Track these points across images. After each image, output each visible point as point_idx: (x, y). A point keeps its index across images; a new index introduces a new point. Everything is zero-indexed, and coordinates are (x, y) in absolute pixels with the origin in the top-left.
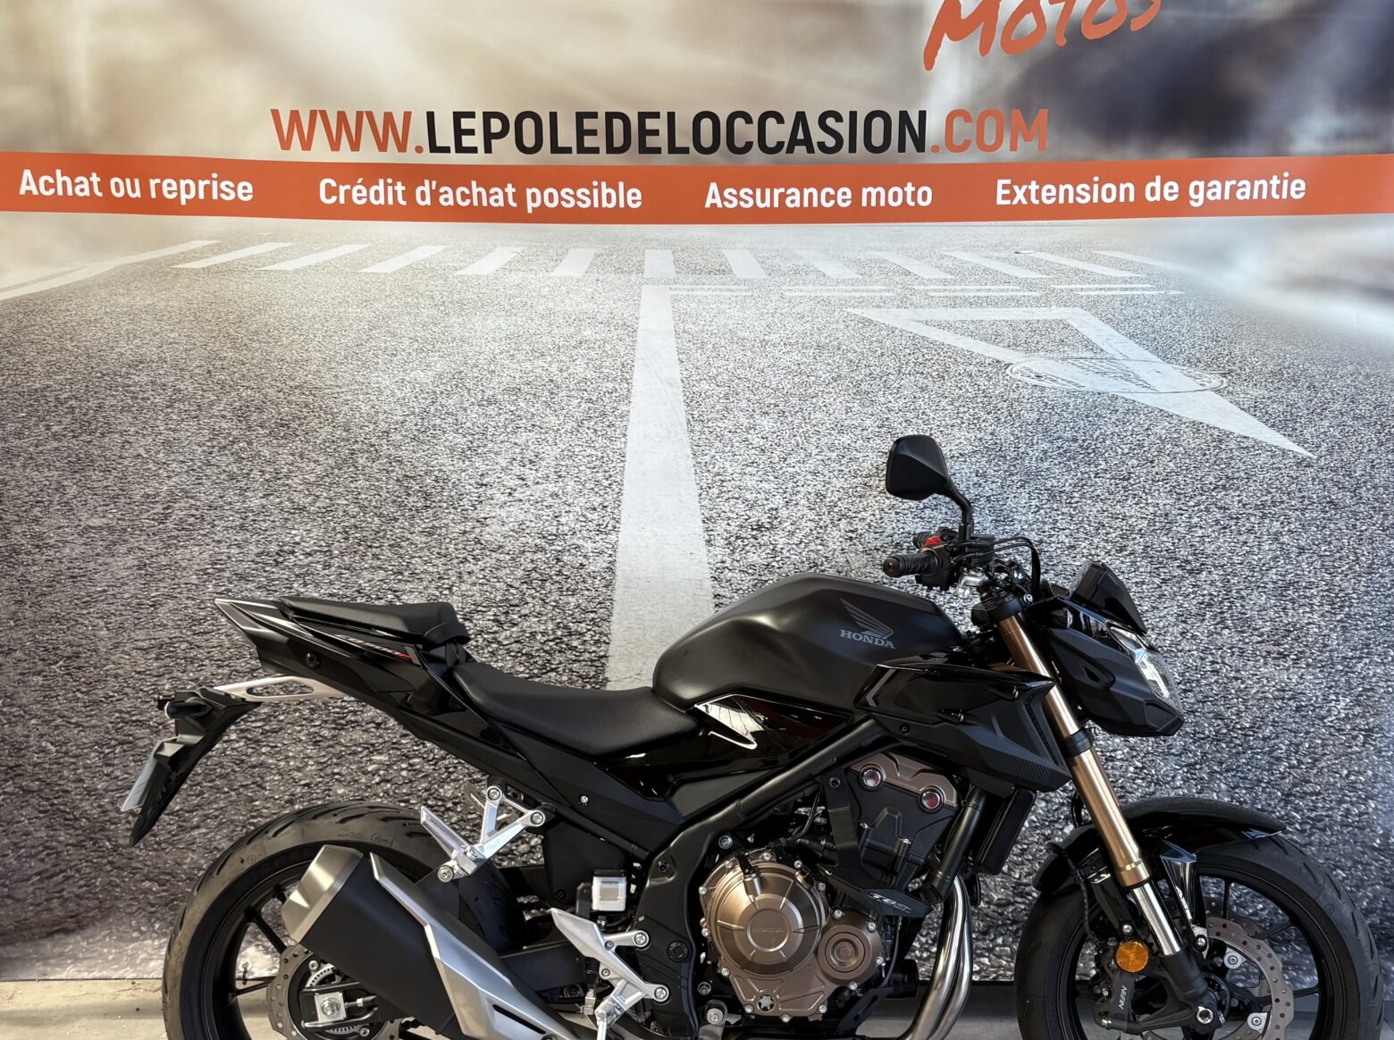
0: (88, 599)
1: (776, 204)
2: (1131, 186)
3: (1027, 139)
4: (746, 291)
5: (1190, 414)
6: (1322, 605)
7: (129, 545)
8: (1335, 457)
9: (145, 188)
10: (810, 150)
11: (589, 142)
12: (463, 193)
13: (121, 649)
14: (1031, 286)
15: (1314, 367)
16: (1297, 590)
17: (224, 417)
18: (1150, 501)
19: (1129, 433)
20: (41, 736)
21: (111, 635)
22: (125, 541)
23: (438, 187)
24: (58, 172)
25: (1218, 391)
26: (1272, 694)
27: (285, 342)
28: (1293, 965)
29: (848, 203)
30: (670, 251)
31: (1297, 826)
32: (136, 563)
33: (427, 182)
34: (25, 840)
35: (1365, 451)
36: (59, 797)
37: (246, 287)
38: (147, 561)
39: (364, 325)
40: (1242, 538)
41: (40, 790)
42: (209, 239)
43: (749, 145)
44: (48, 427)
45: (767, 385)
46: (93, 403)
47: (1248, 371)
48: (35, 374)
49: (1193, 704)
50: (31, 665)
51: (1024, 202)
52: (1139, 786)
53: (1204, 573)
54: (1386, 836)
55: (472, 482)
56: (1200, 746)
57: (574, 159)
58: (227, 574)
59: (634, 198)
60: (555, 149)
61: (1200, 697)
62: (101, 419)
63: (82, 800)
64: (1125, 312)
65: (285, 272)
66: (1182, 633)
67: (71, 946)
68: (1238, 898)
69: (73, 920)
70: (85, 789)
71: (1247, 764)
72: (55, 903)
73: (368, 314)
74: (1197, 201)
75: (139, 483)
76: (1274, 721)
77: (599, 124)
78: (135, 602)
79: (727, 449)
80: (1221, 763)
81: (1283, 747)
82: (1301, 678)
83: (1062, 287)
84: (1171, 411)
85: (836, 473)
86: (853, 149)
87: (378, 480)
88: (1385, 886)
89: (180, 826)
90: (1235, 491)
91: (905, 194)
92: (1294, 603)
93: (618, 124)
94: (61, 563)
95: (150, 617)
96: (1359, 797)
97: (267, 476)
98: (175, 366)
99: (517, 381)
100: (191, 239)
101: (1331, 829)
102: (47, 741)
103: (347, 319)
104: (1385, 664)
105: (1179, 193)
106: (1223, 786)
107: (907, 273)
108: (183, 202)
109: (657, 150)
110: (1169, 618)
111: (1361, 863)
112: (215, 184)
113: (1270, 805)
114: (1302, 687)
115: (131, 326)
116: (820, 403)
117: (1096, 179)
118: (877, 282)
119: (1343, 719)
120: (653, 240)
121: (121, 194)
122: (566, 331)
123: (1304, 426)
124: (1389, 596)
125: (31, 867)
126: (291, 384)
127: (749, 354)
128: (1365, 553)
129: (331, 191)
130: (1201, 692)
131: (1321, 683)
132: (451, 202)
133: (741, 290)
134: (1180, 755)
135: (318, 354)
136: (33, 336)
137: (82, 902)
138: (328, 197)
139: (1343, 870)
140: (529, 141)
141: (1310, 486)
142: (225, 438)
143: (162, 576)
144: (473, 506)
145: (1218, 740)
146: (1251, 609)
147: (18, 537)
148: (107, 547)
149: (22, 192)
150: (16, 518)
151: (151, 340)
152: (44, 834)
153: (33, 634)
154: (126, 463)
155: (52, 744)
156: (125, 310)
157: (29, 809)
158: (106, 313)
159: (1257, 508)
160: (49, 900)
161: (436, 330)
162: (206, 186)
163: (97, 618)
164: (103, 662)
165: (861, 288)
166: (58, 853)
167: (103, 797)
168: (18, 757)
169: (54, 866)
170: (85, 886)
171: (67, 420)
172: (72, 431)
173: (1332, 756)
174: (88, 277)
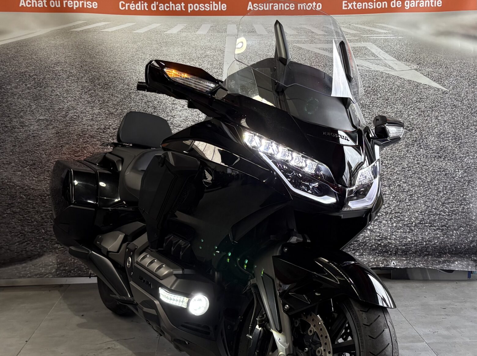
0: (39, 144)
1: (270, 9)
2: (386, 3)
4: (261, 38)
5: (407, 78)
6: (452, 140)
8: (455, 90)
9: (62, 4)
12: (167, 6)
13: (50, 162)
14: (355, 35)
15: (447, 61)
16: (444, 135)
17: (86, 82)
18: (395, 107)
19: (387, 85)
20: (21, 193)
21: (47, 157)
22: (52, 124)
23: (159, 4)
25: (416, 70)
26: (437, 170)
27: (108, 56)
28: (447, 261)
29: (294, 9)
30: (236, 25)
31: (447, 213)
32: (55, 132)
33: (155, 2)
34: (14, 230)
35: (465, 88)
36: (27, 214)
37: (95, 37)
38: (59, 131)
39: (134, 50)
40: (426, 118)
41: (20, 212)
42: (83, 21)
44: (26, 85)
46: (42, 77)
47: (426, 63)
48: (22, 67)
49: (411, 174)
50: (17, 168)
51: (352, 8)
52: (394, 203)
53: (414, 130)
55: (170, 103)
56: (414, 189)
58: (87, 136)
59: (224, 7)
61: (413, 172)
62: (44, 82)
63: (35, 215)
64: (385, 44)
65: (108, 32)
66: (407, 151)
67: (28, 268)
68: (429, 239)
70: (36, 211)
71: (430, 194)
72: (24, 252)
73: (135, 46)
74: (407, 7)
75: (57, 104)
76: (438, 179)
78: (55, 145)
80: (421, 194)
81: (441, 188)
82: (446, 164)
83: (365, 36)
84: (401, 77)
87: (138, 103)
90: (423, 103)
91: (313, 6)
92: (443, 139)
94: (30, 132)
95: (60, 150)
96: (467, 203)
97: (101, 102)
98: (69, 64)
100: (77, 21)
101: (458, 214)
103: (129, 48)
104: (474, 159)
105: (402, 4)
106: (422, 201)
107: (313, 32)
108: (75, 8)
110: (403, 146)
111: (469, 225)
112: (85, 2)
113: (437, 207)
114: (446, 167)
115: (55, 51)
117: (374, 0)
118: (303, 35)
119: (461, 178)
120: (230, 21)
121: (53, 6)
122: (201, 52)
123: (444, 81)
124: (474, 136)
125: (15, 240)
126: (110, 70)
128: (466, 122)
129: (123, 6)
130: (414, 170)
131: (453, 166)
132: (163, 9)
133: (259, 38)
134: (407, 192)
135: (119, 60)
136: (22, 54)
137: (33, 252)
138: (122, 7)
139: (463, 228)
141: (447, 100)
142: (86, 89)
143: (64, 136)
144: (170, 111)
145: (420, 186)
146: (429, 142)
147: (15, 123)
148: (45, 126)
149: (20, 6)
150: (15, 116)
151: (62, 55)
152: (20, 228)
153: (19, 157)
154: (53, 97)
155: (24, 195)
156: (54, 45)
157: (15, 219)
158: (47, 46)
159: (430, 108)
160: (22, 251)
161: (158, 52)
162: (82, 3)
163: (42, 151)
164: (44, 166)
165: (298, 37)
166: (25, 235)
167: (43, 214)
168: (13, 200)
169: (23, 239)
170: (34, 247)
171: (33, 83)
172: (34, 86)
173: (457, 190)
174: (41, 34)
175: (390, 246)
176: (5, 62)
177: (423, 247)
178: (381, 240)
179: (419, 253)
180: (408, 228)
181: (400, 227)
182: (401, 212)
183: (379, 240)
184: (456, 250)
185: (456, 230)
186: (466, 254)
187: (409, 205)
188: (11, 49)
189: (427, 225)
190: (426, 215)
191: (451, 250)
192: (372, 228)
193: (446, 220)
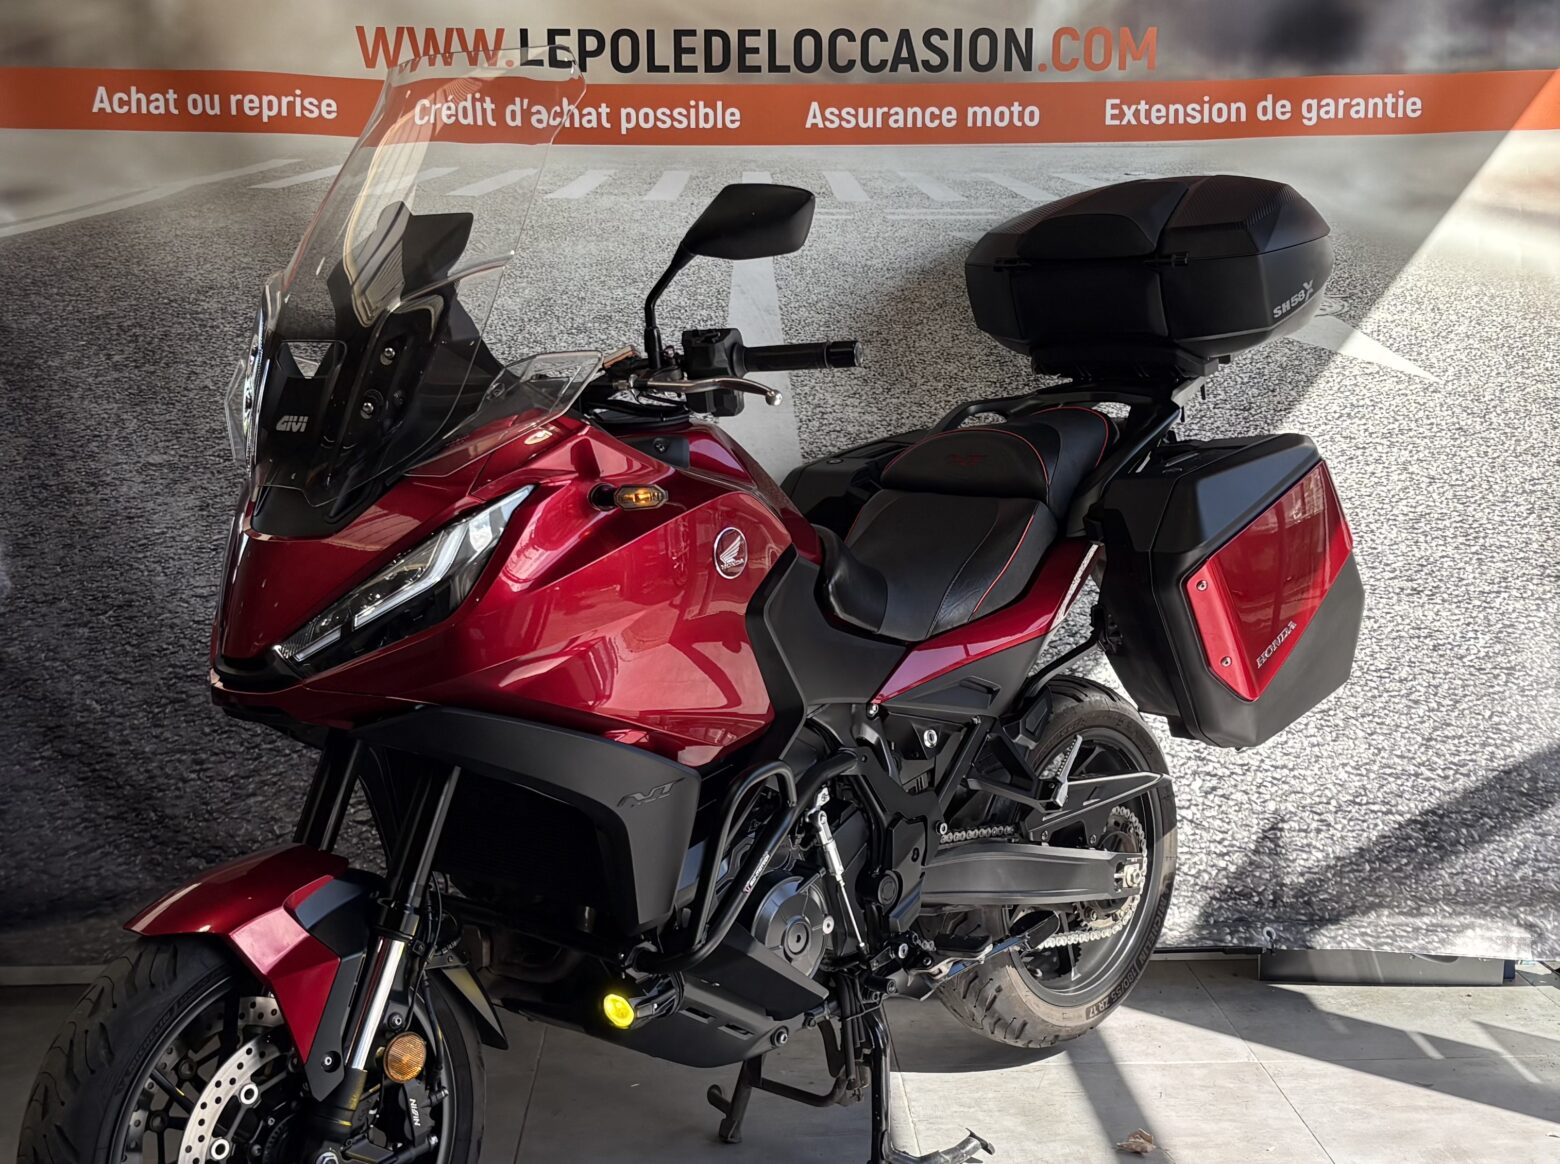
0: (145, 541)
1: (879, 125)
2: (1242, 105)
3: (1135, 58)
4: (847, 214)
5: (1311, 340)
6: (1455, 537)
7: (191, 484)
8: (1463, 381)
9: (225, 104)
10: (915, 68)
11: (687, 60)
13: (179, 596)
15: (1437, 289)
16: (1429, 522)
19: (1248, 361)
20: (86, 693)
21: (169, 581)
22: (188, 479)
23: (530, 106)
24: (133, 89)
25: (1339, 315)
26: (1407, 632)
28: (1442, 927)
29: (954, 123)
30: (769, 174)
31: (1440, 772)
32: (198, 503)
33: (518, 100)
34: (62, 811)
35: (1494, 374)
36: (102, 762)
40: (1370, 469)
41: (82, 754)
42: (290, 157)
43: (851, 64)
44: (109, 357)
45: (870, 311)
46: (158, 331)
47: (1369, 294)
48: (98, 300)
50: (77, 616)
51: (1134, 122)
54: (1534, 780)
57: (672, 77)
59: (732, 118)
60: (652, 67)
62: (166, 348)
63: (127, 765)
67: (106, 932)
68: (1379, 852)
69: (108, 902)
70: (132, 751)
71: (1384, 708)
72: (92, 882)
74: (1310, 119)
75: (204, 417)
76: (1410, 661)
77: (698, 42)
78: (195, 545)
79: (827, 380)
82: (1436, 614)
84: (1292, 338)
85: (942, 404)
86: (958, 67)
88: (1536, 834)
89: (233, 794)
90: (1360, 419)
91: (1011, 114)
92: (1426, 536)
93: (717, 42)
94: (118, 502)
95: (211, 562)
96: (1504, 739)
99: (608, 308)
100: (270, 157)
102: (92, 699)
104: (1524, 599)
105: (1292, 111)
106: (1358, 731)
107: (1015, 196)
108: (265, 119)
109: (758, 69)
111: (1509, 809)
112: (298, 100)
113: (1409, 751)
114: (1438, 624)
115: (201, 250)
116: (925, 331)
117: (1206, 98)
118: (982, 205)
119: (1483, 659)
120: (751, 161)
121: (198, 112)
123: (1430, 351)
124: (1525, 525)
125: (67, 841)
127: (850, 279)
128: (1499, 481)
131: (1459, 620)
132: (544, 123)
133: (842, 214)
136: (98, 260)
137: (121, 882)
139: (1490, 818)
140: (625, 59)
141: (1438, 412)
143: (225, 517)
146: (1382, 543)
147: (71, 474)
148: (166, 487)
149: (95, 110)
150: (71, 454)
151: (223, 265)
152: (82, 805)
153: (81, 582)
154: (191, 395)
155: (97, 702)
156: (196, 233)
157: (68, 775)
158: (177, 235)
159: (1384, 436)
160: (86, 877)
161: (524, 255)
162: (289, 103)
163: (154, 562)
164: (159, 610)
165: (968, 210)
166: (97, 826)
167: (152, 762)
168: (60, 716)
169: (92, 840)
170: (125, 863)
171: (129, 349)
172: (135, 361)
173: (1473, 697)
174: (159, 197)
175: (1257, 874)
176: (45, 283)
177: (1364, 879)
178: (1227, 854)
179: (1349, 898)
180: (1316, 817)
181: (1291, 812)
182: (1291, 766)
183: (1222, 855)
184: (1468, 890)
185: (1468, 826)
186: (1501, 904)
187: (1318, 745)
188: (64, 243)
189: (1375, 808)
190: (1372, 776)
191: (1453, 891)
192: (1198, 815)
193: (1437, 794)
